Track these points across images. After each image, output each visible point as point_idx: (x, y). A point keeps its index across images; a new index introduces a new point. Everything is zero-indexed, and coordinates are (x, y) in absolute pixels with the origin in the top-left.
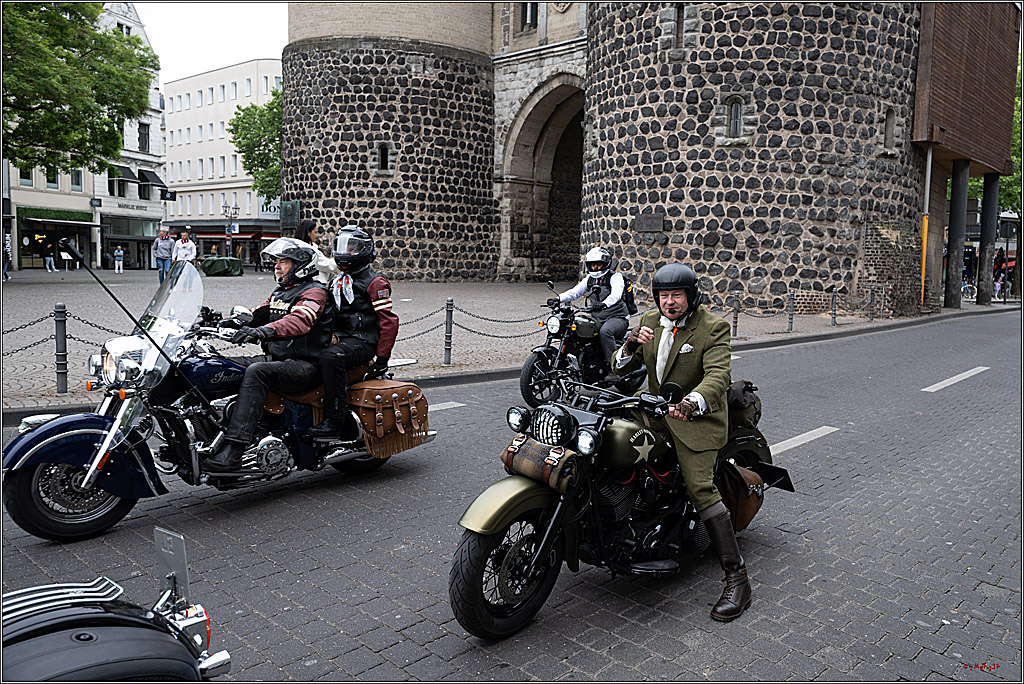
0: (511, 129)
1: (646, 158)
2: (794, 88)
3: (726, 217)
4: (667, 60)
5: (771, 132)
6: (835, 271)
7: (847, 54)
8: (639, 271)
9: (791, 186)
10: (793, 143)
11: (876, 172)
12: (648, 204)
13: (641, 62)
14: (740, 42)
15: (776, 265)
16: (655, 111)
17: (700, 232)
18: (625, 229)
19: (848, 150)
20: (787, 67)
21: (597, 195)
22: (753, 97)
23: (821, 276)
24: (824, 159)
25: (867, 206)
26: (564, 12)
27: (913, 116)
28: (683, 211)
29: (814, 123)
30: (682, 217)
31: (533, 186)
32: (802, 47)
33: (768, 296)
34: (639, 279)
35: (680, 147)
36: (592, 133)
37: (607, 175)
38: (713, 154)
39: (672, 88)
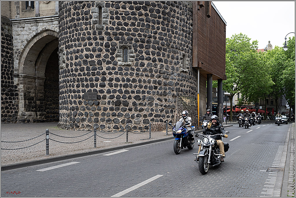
0: (22, 53)
1: (88, 69)
2: (149, 44)
3: (124, 94)
4: (96, 29)
5: (140, 61)
6: (167, 115)
7: (168, 33)
8: (87, 116)
9: (149, 82)
10: (149, 65)
11: (180, 78)
12: (90, 88)
13: (84, 29)
14: (126, 24)
15: (145, 112)
16: (91, 49)
17: (113, 100)
18: (80, 98)
19: (170, 69)
20: (145, 36)
21: (66, 84)
22: (132, 47)
23: (162, 117)
24: (161, 72)
25: (178, 90)
26: (48, 3)
27: (192, 58)
28: (106, 91)
29: (157, 58)
30: (105, 93)
31: (35, 79)
32: (151, 29)
33: (142, 125)
34: (87, 120)
35: (103, 65)
36: (62, 57)
37: (70, 75)
38: (117, 68)
39: (98, 41)
